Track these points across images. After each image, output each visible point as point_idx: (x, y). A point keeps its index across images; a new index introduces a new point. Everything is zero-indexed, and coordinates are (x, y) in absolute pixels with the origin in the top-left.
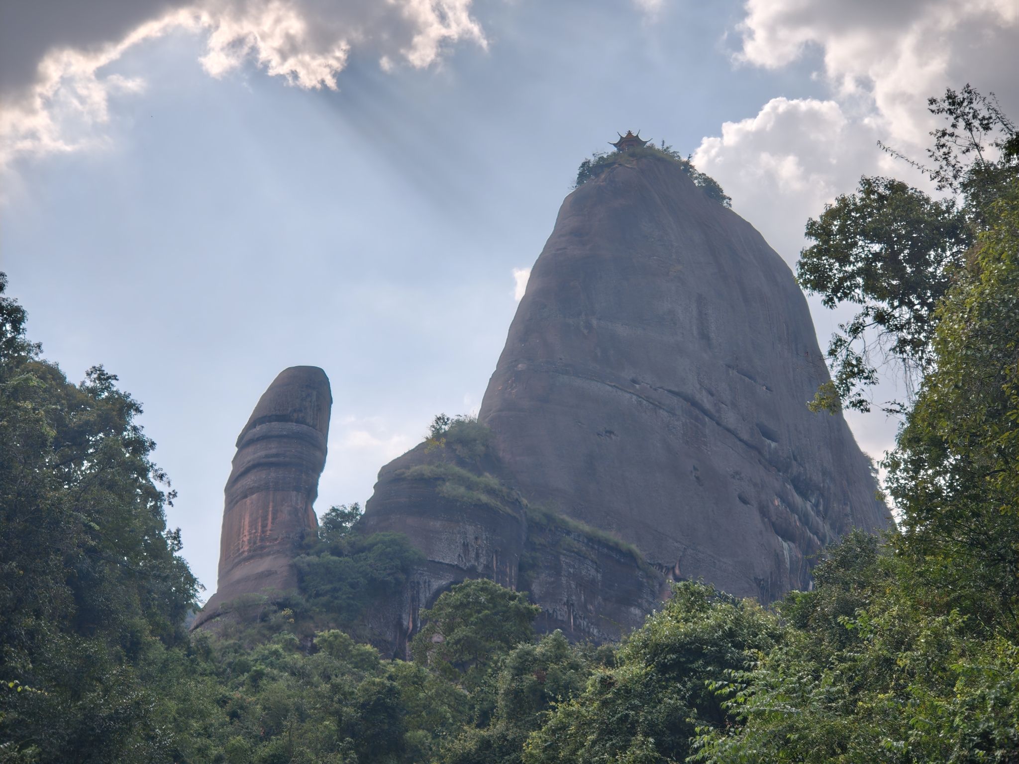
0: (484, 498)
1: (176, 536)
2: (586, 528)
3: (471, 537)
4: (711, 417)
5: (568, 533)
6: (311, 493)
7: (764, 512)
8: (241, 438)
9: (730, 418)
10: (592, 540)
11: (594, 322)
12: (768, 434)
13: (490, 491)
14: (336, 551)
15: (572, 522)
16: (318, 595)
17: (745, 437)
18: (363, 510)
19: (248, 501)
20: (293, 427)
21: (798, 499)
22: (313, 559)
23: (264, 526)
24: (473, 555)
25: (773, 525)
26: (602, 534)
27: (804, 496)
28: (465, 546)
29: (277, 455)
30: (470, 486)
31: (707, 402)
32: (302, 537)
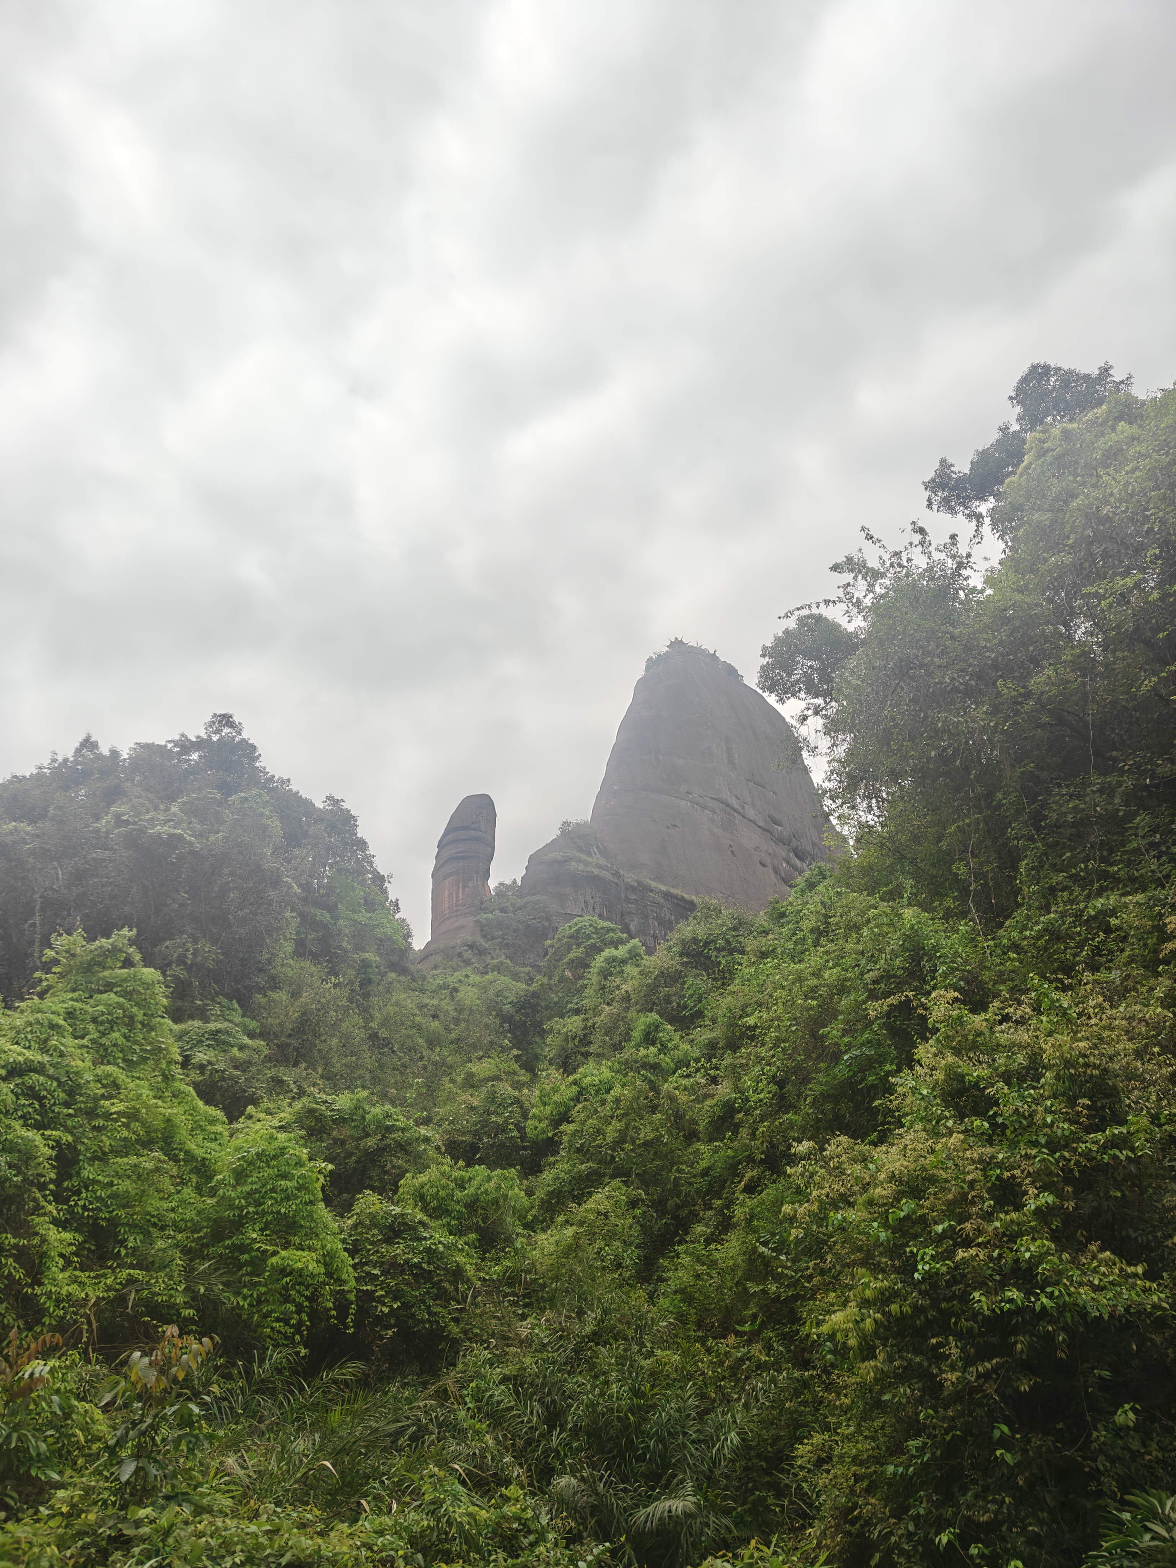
0: (596, 871)
1: (396, 904)
2: (663, 888)
3: (589, 898)
4: (738, 813)
5: (652, 891)
6: (487, 875)
7: (776, 871)
8: (440, 842)
9: (751, 813)
10: (667, 895)
11: (661, 757)
12: (776, 822)
13: (599, 866)
14: (503, 910)
15: (653, 884)
16: (493, 939)
17: (762, 824)
18: (519, 883)
19: (447, 882)
20: (472, 833)
21: (798, 862)
22: (490, 916)
23: (458, 897)
24: (591, 908)
25: (783, 879)
26: (673, 891)
27: (802, 859)
28: (586, 902)
29: (463, 852)
30: (587, 864)
31: (735, 803)
32: (482, 903)
